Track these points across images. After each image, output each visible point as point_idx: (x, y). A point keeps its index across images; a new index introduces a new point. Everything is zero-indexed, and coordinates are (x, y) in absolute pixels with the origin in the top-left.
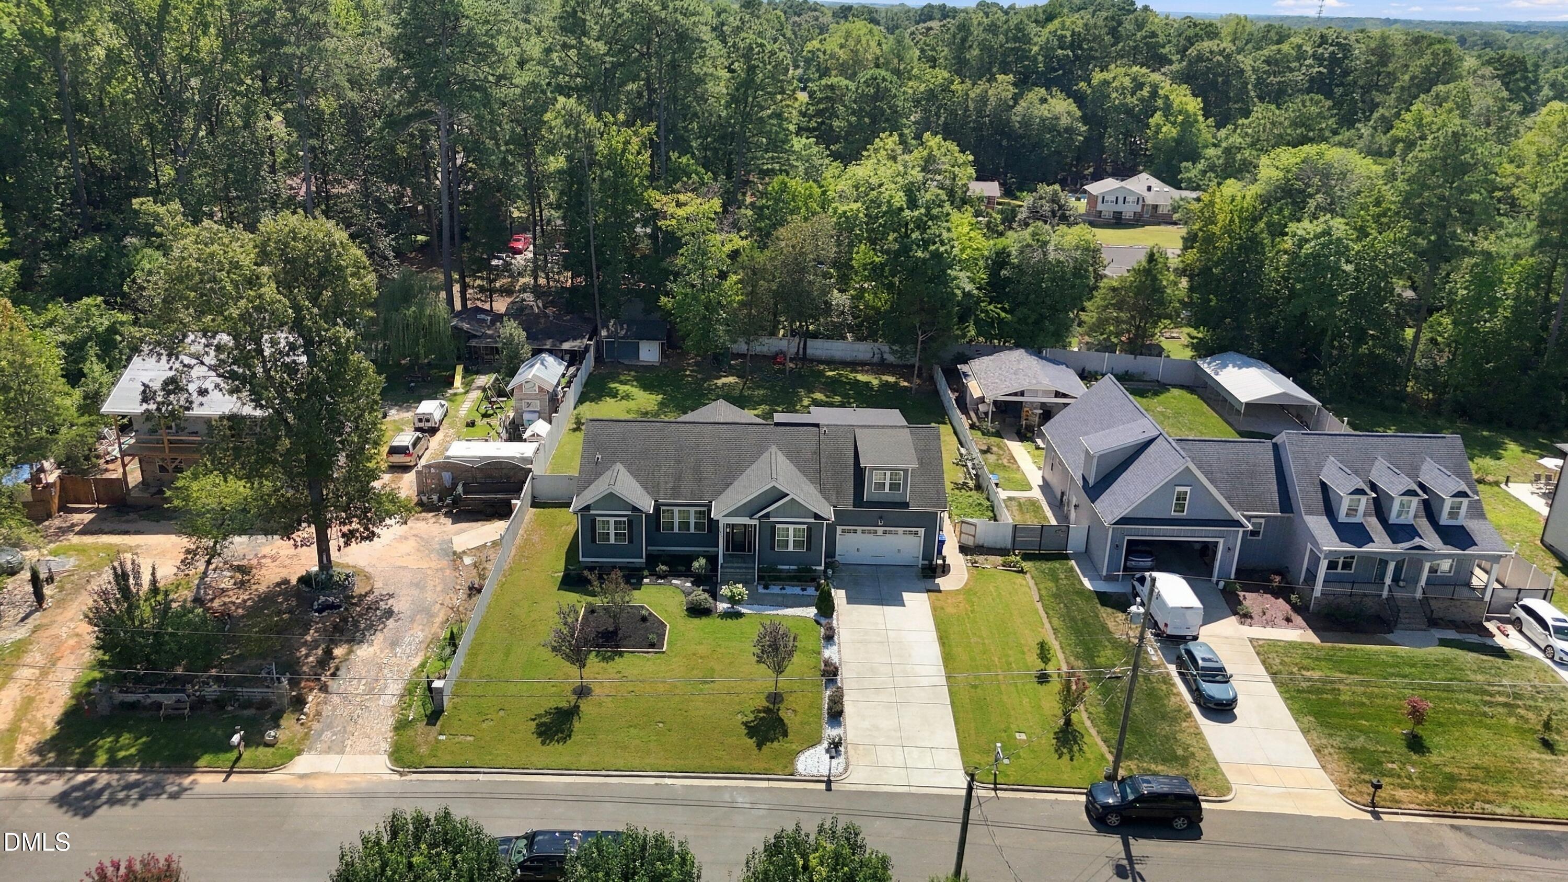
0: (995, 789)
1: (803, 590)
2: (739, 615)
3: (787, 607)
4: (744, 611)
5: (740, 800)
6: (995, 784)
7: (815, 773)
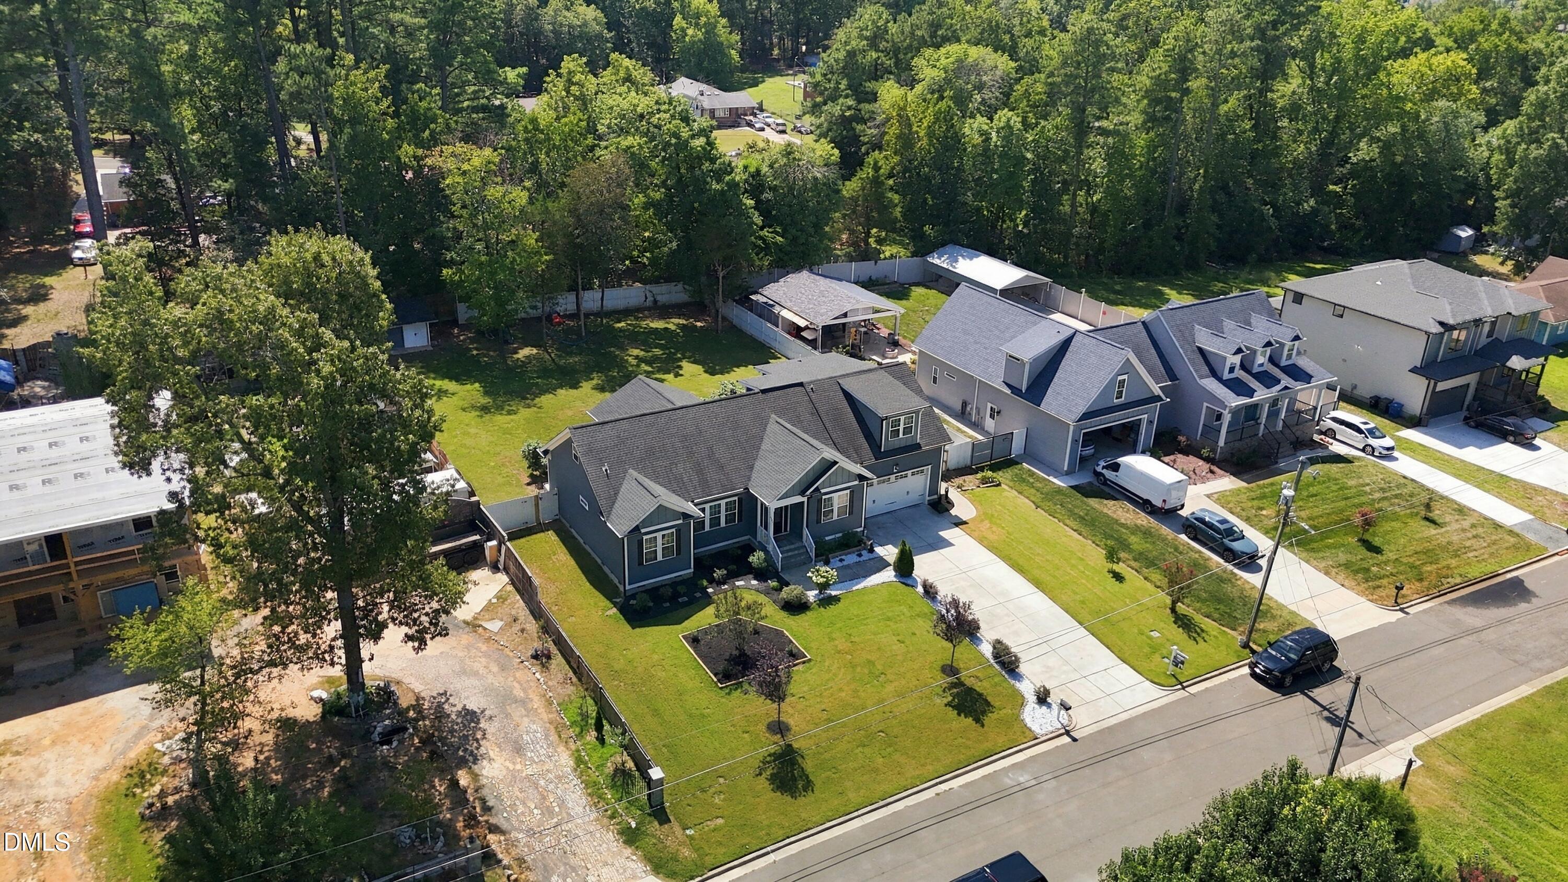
0: (1184, 688)
1: (860, 555)
2: (835, 599)
3: (866, 576)
4: (834, 593)
5: (1022, 779)
6: (1181, 683)
7: (1051, 729)
